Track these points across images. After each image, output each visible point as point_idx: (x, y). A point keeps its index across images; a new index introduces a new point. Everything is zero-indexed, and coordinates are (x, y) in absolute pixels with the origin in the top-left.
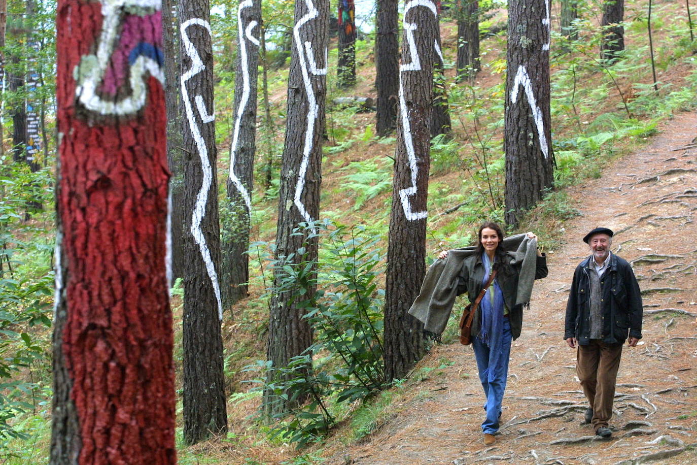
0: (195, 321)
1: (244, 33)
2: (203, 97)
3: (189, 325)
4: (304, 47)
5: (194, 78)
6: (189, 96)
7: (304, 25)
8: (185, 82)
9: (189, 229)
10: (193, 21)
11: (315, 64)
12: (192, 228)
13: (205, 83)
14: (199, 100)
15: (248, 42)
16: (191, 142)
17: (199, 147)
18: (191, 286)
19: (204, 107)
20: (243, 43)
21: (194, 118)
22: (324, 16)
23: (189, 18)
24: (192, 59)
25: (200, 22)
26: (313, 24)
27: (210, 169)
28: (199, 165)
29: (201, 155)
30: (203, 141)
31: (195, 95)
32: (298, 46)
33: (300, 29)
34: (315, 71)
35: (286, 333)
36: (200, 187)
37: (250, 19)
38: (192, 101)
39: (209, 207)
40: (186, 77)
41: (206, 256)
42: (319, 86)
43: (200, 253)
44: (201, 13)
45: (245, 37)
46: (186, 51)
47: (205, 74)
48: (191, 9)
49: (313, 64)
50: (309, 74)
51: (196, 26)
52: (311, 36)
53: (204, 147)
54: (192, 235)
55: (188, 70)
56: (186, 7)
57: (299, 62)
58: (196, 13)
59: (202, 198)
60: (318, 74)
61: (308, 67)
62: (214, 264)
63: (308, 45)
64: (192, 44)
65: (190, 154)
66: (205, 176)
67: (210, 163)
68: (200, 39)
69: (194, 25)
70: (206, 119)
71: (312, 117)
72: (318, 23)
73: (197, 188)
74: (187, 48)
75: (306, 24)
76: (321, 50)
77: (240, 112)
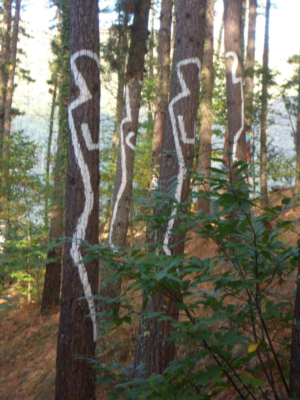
0: (70, 342)
1: (124, 140)
2: (89, 125)
3: (64, 345)
4: (177, 120)
5: (81, 107)
6: (75, 123)
7: (177, 102)
8: (72, 111)
9: (68, 252)
10: (83, 52)
11: (186, 134)
12: (71, 251)
13: (91, 112)
14: (85, 128)
15: (127, 147)
16: (74, 167)
17: (82, 172)
18: (67, 307)
19: (89, 135)
20: (123, 148)
21: (79, 145)
22: (195, 95)
23: (79, 49)
24: (80, 88)
25: (90, 53)
26: (185, 101)
27: (93, 194)
28: (81, 189)
29: (84, 180)
30: (86, 167)
31: (81, 123)
32: (172, 119)
33: (174, 106)
34: (185, 140)
35: (150, 358)
36: (82, 211)
37: (129, 130)
38: (78, 129)
39: (89, 230)
40: (73, 106)
41: (84, 278)
42: (188, 153)
43: (78, 275)
44: (91, 46)
45: (125, 143)
46: (74, 81)
47: (92, 103)
48: (81, 40)
49: (184, 134)
50: (181, 142)
51: (85, 57)
52: (183, 111)
53: (88, 173)
54: (70, 257)
55: (75, 98)
56: (77, 39)
57: (172, 132)
58: (86, 45)
59: (82, 222)
60: (188, 142)
61: (180, 136)
62: (91, 286)
63: (180, 118)
64: (80, 74)
65: (73, 180)
66: (87, 201)
67: (93, 189)
68: (88, 70)
69: (84, 56)
70: (90, 146)
71: (181, 177)
72: (190, 101)
73: (78, 212)
74: (75, 78)
75: (179, 101)
76: (191, 123)
77: (119, 196)
